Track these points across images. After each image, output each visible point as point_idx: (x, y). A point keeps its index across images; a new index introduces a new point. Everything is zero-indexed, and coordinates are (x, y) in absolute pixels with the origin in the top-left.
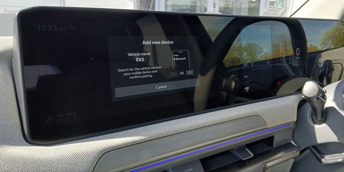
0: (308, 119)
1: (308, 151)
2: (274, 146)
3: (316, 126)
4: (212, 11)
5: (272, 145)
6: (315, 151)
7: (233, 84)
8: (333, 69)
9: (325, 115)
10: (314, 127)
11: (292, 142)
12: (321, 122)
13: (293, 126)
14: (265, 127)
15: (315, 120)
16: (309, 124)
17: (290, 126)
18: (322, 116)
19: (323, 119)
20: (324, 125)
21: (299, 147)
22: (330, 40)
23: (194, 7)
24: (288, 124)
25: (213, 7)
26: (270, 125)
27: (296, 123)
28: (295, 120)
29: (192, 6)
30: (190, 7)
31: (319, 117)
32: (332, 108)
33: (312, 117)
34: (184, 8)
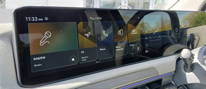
0: (182, 69)
1: (181, 87)
2: (162, 85)
3: (187, 74)
4: (124, 5)
5: (161, 84)
6: (185, 87)
7: (138, 48)
8: (195, 39)
9: (192, 67)
10: (185, 74)
11: (173, 82)
12: (190, 71)
13: (173, 73)
14: (158, 75)
15: (186, 70)
16: (183, 72)
17: (172, 74)
18: (191, 68)
19: (191, 70)
20: (192, 73)
21: (176, 85)
22: (187, 20)
23: (114, 3)
24: (171, 73)
25: (124, 3)
26: (160, 74)
27: (175, 71)
28: (175, 70)
29: (113, 2)
30: (112, 3)
31: (189, 68)
32: (197, 64)
33: (184, 68)
34: (109, 3)
